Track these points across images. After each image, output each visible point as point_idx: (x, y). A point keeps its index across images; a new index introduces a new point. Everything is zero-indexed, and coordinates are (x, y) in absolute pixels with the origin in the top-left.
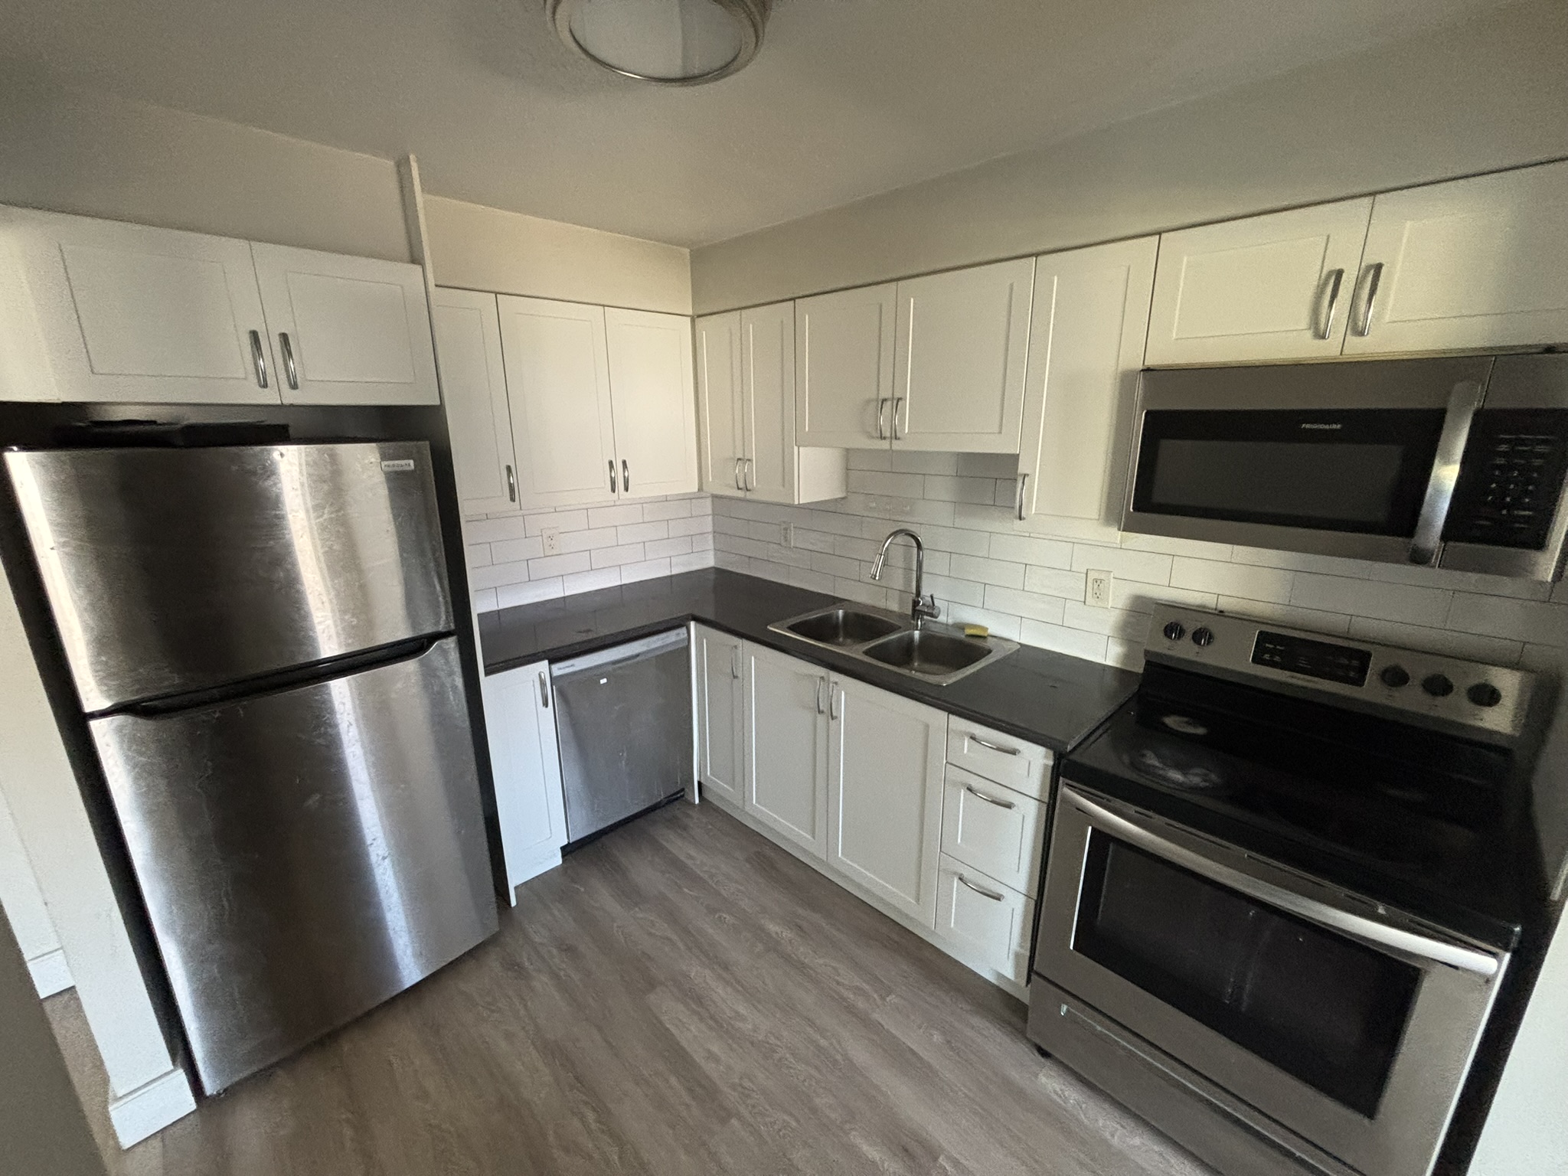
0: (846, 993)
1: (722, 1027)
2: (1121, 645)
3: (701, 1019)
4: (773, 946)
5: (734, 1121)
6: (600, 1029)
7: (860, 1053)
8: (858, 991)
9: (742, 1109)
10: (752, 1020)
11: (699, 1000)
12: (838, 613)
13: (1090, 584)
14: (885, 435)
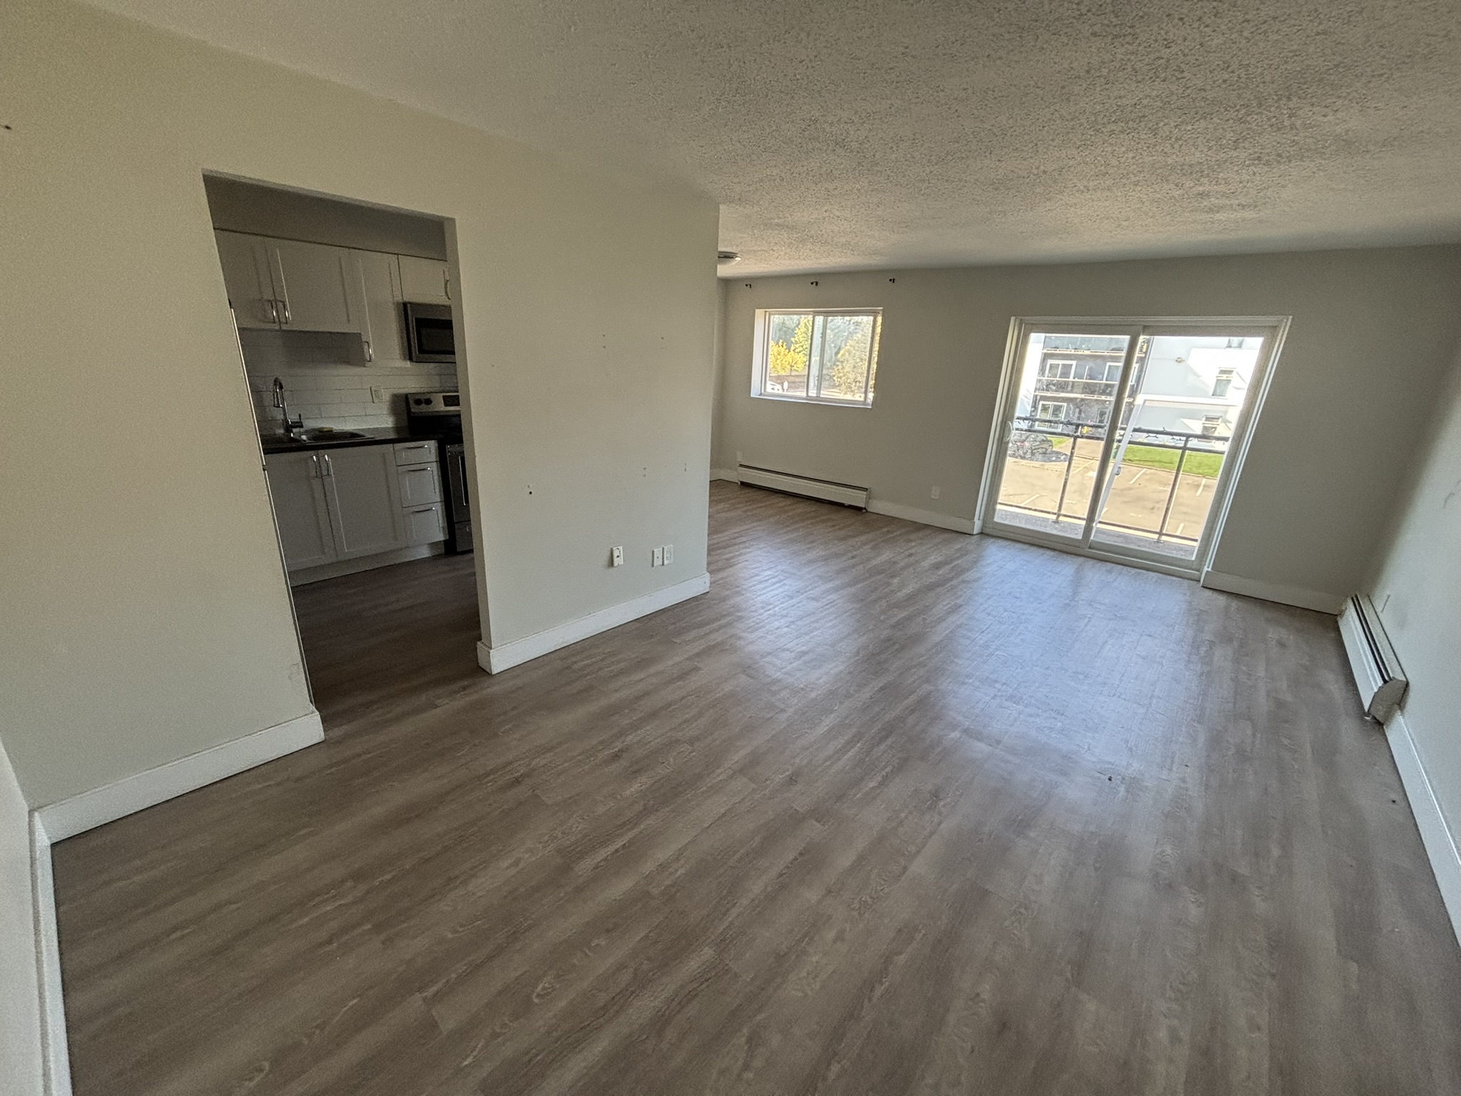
13: (375, 394)
14: (277, 320)
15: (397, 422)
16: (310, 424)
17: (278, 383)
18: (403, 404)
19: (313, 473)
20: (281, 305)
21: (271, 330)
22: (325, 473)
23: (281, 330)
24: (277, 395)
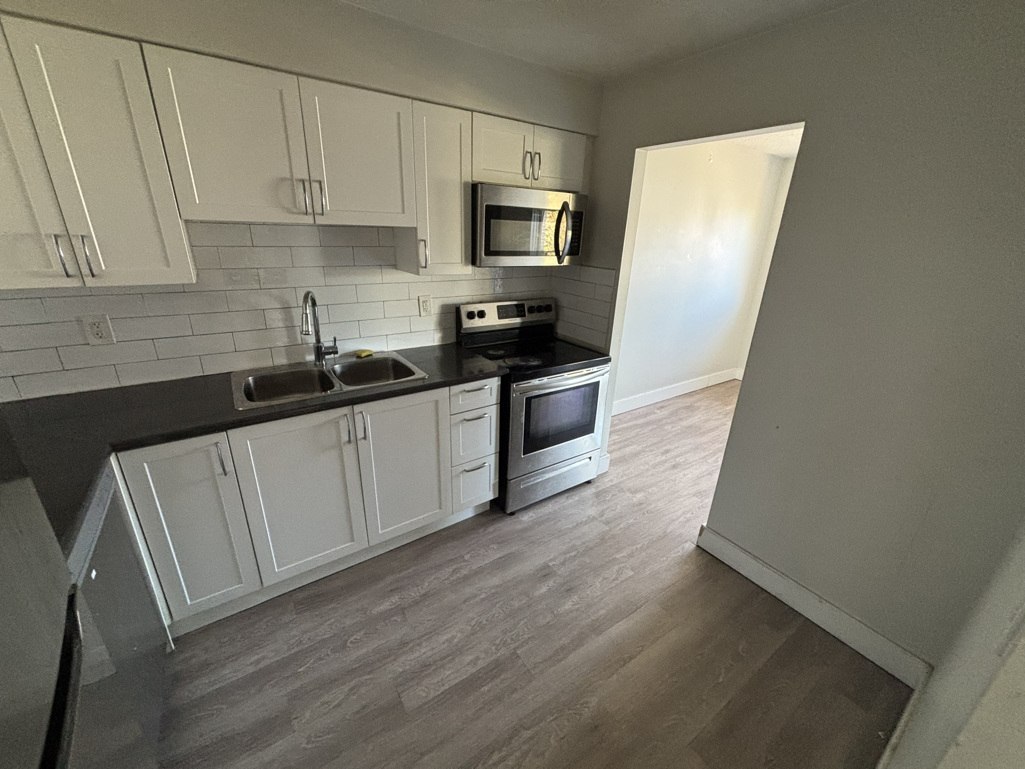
0: (455, 577)
1: (456, 652)
2: (440, 333)
3: (443, 666)
4: (401, 610)
5: (519, 652)
6: (422, 755)
7: (495, 580)
8: (455, 571)
9: (512, 646)
10: (454, 633)
11: (425, 666)
12: (248, 381)
13: (421, 304)
14: (310, 210)
15: (443, 338)
16: (346, 347)
17: (310, 299)
18: (452, 317)
19: (345, 438)
20: (316, 186)
21: (304, 225)
22: (360, 435)
23: (315, 225)
24: (307, 317)
